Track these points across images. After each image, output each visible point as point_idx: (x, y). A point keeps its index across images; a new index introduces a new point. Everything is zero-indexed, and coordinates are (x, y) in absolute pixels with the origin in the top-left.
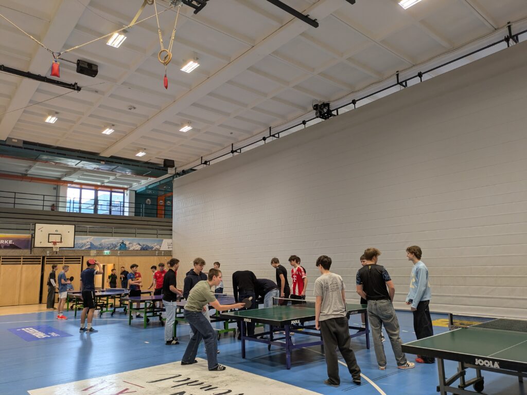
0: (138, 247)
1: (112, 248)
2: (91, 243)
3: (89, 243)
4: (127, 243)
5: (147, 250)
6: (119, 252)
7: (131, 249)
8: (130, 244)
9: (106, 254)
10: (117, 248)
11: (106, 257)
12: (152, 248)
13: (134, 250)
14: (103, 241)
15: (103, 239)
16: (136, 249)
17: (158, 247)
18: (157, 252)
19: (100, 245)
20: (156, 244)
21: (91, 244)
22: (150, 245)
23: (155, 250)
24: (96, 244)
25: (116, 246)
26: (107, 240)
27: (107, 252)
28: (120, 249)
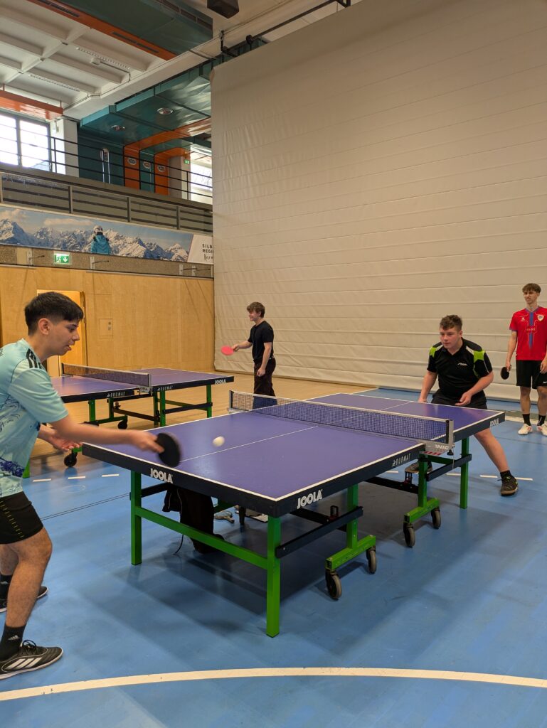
0: (139, 251)
1: (73, 244)
2: (14, 224)
3: (10, 226)
4: (111, 235)
5: (158, 259)
6: (92, 259)
7: (122, 252)
8: (117, 238)
9: (58, 262)
10: (86, 248)
11: (60, 273)
12: (170, 254)
13: (128, 257)
14: (48, 223)
15: (48, 216)
16: (134, 254)
17: (182, 253)
18: (181, 267)
19: (41, 234)
20: (177, 245)
21: (16, 229)
22: (165, 245)
23: (177, 261)
24: (31, 229)
25: (83, 242)
26: (58, 221)
27: (61, 257)
28: (95, 252)
